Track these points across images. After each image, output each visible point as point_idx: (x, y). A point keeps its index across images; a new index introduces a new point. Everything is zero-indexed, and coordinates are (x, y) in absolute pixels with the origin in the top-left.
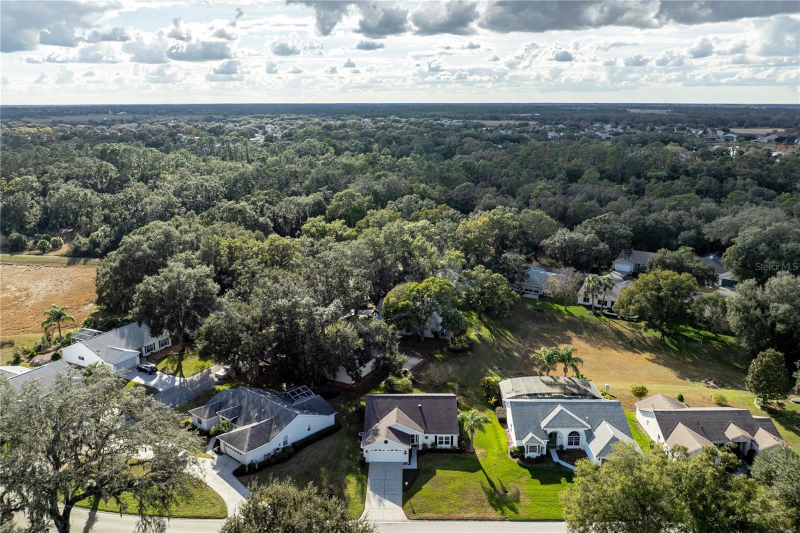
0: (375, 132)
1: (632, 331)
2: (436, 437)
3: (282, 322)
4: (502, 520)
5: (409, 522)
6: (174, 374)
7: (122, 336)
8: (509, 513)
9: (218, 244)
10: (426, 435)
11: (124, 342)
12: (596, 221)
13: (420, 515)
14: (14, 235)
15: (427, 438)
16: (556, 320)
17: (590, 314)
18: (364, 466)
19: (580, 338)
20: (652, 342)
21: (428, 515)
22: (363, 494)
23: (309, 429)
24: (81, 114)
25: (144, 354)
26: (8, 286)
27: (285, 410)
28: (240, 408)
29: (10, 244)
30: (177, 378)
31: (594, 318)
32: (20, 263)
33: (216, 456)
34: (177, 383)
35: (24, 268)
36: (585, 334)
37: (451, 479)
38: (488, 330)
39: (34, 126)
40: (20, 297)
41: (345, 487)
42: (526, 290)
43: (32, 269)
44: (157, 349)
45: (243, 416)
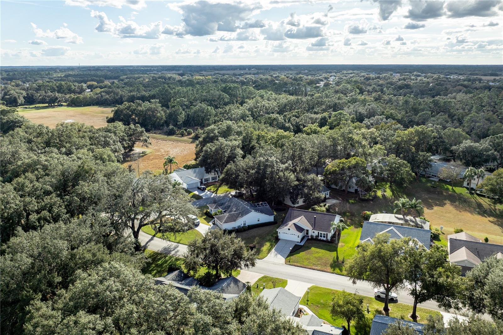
0: (397, 82)
1: (490, 205)
2: (318, 233)
3: (260, 169)
4: (332, 273)
5: (285, 265)
6: (213, 192)
7: (195, 172)
8: (337, 270)
9: (252, 133)
10: (313, 231)
11: (195, 175)
12: (497, 137)
13: (291, 264)
14: (171, 127)
15: (314, 232)
16: (442, 194)
17: (467, 193)
18: (277, 239)
19: (452, 205)
20: (500, 212)
21: (296, 264)
22: (269, 251)
23: (258, 221)
24: (231, 70)
25: (204, 182)
26: (161, 150)
27: (248, 209)
28: (230, 206)
29: (168, 131)
30: (214, 194)
31: (469, 195)
32: (170, 140)
33: (212, 225)
34: (212, 196)
35: (171, 143)
36: (457, 203)
37: (317, 252)
38: (391, 193)
39: (203, 76)
40: (164, 155)
41: (263, 246)
42: (433, 175)
43: (174, 143)
44: (211, 181)
45: (229, 210)
